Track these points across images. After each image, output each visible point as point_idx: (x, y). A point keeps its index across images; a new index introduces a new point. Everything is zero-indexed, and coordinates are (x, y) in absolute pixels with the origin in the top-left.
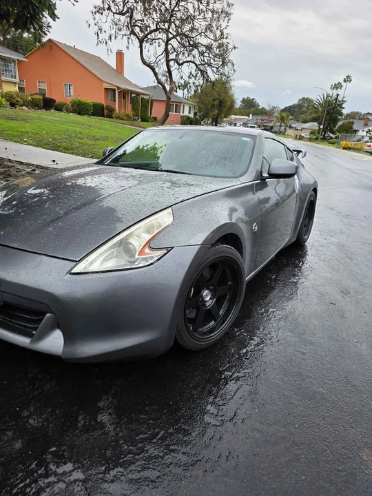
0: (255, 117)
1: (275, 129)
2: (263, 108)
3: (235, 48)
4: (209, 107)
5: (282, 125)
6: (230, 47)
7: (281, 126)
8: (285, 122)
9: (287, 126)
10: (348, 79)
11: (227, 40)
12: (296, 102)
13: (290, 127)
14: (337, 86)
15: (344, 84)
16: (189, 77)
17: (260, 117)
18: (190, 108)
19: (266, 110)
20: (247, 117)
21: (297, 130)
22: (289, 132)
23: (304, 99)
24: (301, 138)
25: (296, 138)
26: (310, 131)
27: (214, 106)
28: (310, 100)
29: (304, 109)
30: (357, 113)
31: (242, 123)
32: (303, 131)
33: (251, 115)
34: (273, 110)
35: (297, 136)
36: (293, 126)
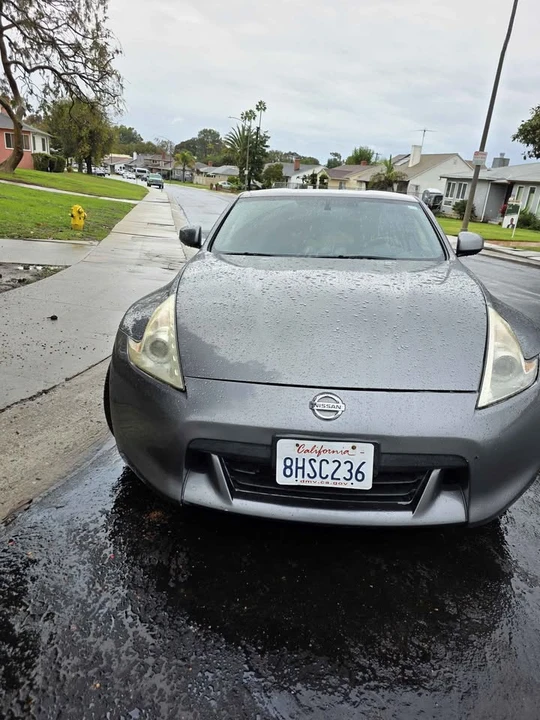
0: (142, 157)
1: (176, 175)
2: (149, 143)
3: (117, 51)
4: (74, 140)
5: (186, 168)
6: (109, 49)
7: (184, 170)
8: (190, 164)
9: (193, 170)
10: (261, 106)
11: (107, 40)
12: (195, 135)
13: (198, 172)
14: (249, 116)
15: (257, 113)
16: (44, 92)
17: (149, 157)
18: (43, 140)
19: (154, 146)
20: (128, 156)
21: (208, 176)
22: (198, 179)
23: (205, 131)
24: (219, 188)
25: (211, 189)
26: (227, 178)
27: (82, 138)
28: (214, 133)
29: (210, 146)
30: (277, 153)
31: (123, 166)
32: (217, 177)
33: (135, 154)
34: (163, 146)
35: (212, 185)
36: (201, 170)
